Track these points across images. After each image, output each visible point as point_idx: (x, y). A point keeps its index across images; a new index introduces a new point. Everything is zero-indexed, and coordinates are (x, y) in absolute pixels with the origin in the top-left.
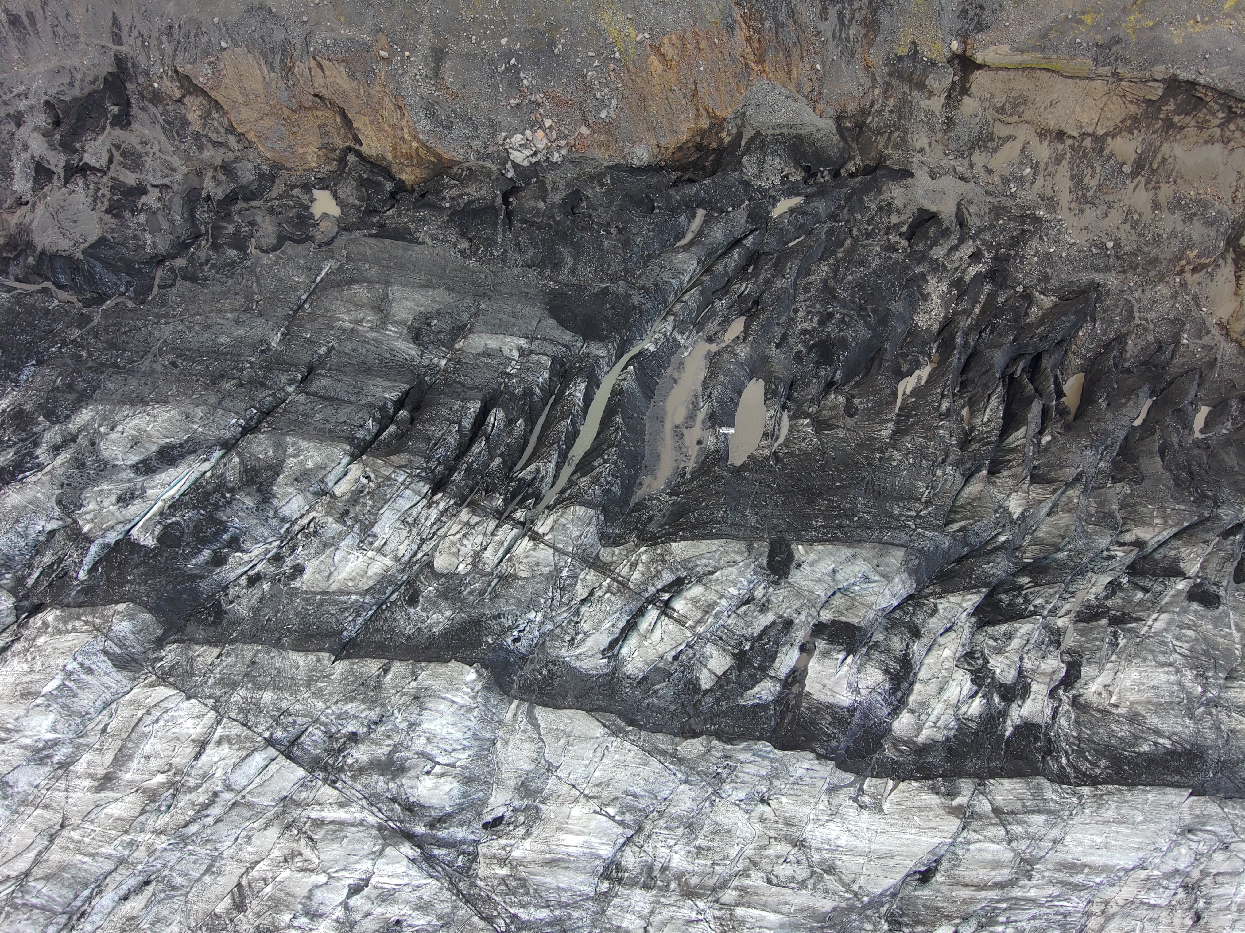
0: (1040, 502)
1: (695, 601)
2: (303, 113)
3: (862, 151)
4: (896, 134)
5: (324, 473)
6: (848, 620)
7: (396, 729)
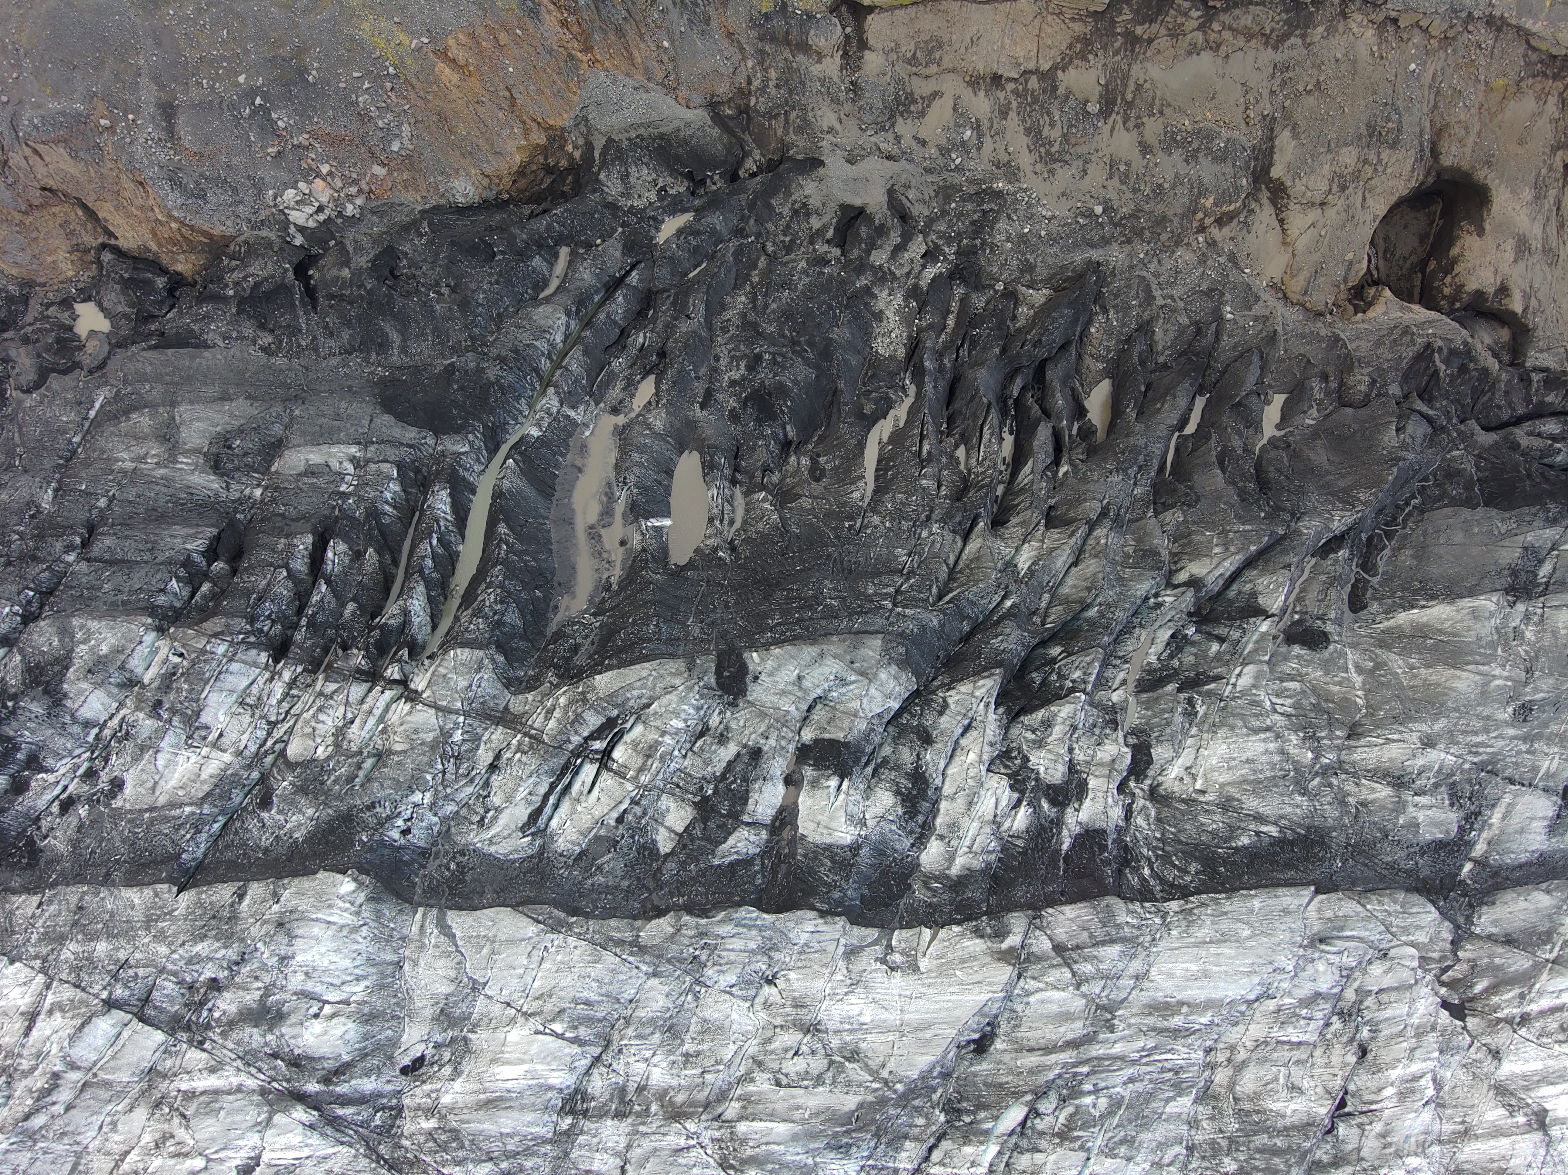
0: (1053, 550)
1: (635, 744)
2: (37, 214)
3: (760, 143)
4: (793, 115)
5: (122, 657)
6: (832, 736)
7: (264, 967)
